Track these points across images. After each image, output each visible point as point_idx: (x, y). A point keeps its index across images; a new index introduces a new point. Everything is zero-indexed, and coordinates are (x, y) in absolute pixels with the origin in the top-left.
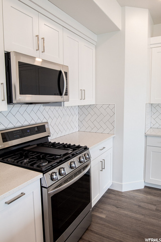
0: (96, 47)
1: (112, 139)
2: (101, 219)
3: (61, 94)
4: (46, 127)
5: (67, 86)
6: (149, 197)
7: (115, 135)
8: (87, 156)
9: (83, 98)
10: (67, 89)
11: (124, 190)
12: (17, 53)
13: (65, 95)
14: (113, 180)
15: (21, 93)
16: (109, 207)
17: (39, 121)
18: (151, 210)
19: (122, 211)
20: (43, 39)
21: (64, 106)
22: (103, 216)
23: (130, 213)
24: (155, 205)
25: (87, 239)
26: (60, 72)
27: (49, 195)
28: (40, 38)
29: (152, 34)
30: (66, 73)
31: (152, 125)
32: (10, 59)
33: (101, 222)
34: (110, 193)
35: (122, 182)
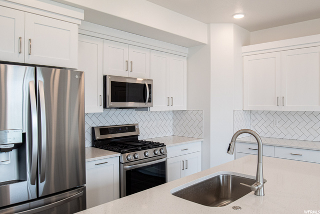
0: (188, 58)
1: (200, 142)
3: (145, 102)
4: (136, 127)
7: (203, 140)
9: (170, 104)
10: (150, 97)
13: (148, 102)
15: (112, 101)
17: (131, 123)
20: (131, 62)
21: (150, 111)
27: (124, 169)
30: (150, 85)
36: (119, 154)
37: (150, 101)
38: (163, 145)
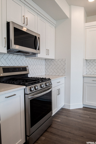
0: (55, 27)
1: (64, 78)
2: (58, 122)
3: (36, 49)
4: (27, 68)
5: (39, 45)
6: (86, 112)
7: (66, 76)
8: (50, 83)
9: (48, 54)
10: (39, 46)
11: (71, 108)
12: (13, 23)
13: (38, 50)
14: (65, 103)
16: (62, 117)
18: (87, 118)
19: (70, 118)
20: (27, 18)
21: (37, 57)
22: (59, 121)
23: (74, 119)
24: (89, 115)
25: (50, 131)
26: (36, 37)
27: (29, 98)
28: (25, 18)
29: (86, 21)
30: (39, 38)
31: (87, 72)
32: (9, 25)
33: (58, 123)
34: (63, 110)
35: (70, 104)
36: (24, 87)
37: (39, 49)
38: (49, 79)
